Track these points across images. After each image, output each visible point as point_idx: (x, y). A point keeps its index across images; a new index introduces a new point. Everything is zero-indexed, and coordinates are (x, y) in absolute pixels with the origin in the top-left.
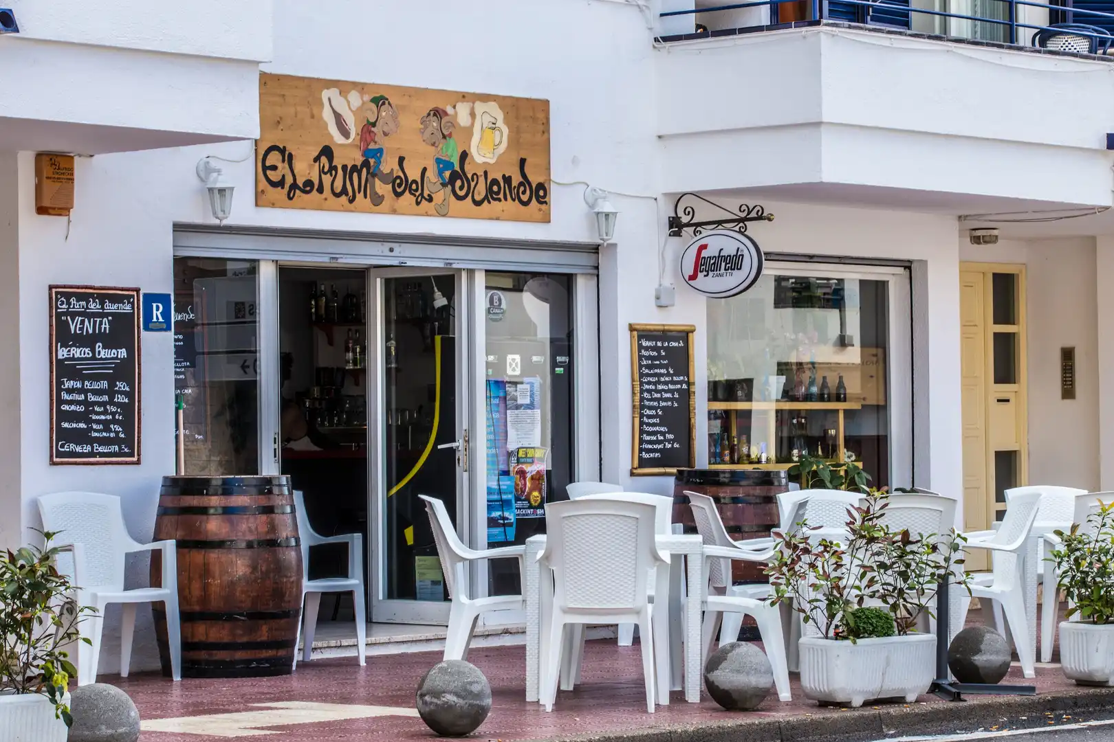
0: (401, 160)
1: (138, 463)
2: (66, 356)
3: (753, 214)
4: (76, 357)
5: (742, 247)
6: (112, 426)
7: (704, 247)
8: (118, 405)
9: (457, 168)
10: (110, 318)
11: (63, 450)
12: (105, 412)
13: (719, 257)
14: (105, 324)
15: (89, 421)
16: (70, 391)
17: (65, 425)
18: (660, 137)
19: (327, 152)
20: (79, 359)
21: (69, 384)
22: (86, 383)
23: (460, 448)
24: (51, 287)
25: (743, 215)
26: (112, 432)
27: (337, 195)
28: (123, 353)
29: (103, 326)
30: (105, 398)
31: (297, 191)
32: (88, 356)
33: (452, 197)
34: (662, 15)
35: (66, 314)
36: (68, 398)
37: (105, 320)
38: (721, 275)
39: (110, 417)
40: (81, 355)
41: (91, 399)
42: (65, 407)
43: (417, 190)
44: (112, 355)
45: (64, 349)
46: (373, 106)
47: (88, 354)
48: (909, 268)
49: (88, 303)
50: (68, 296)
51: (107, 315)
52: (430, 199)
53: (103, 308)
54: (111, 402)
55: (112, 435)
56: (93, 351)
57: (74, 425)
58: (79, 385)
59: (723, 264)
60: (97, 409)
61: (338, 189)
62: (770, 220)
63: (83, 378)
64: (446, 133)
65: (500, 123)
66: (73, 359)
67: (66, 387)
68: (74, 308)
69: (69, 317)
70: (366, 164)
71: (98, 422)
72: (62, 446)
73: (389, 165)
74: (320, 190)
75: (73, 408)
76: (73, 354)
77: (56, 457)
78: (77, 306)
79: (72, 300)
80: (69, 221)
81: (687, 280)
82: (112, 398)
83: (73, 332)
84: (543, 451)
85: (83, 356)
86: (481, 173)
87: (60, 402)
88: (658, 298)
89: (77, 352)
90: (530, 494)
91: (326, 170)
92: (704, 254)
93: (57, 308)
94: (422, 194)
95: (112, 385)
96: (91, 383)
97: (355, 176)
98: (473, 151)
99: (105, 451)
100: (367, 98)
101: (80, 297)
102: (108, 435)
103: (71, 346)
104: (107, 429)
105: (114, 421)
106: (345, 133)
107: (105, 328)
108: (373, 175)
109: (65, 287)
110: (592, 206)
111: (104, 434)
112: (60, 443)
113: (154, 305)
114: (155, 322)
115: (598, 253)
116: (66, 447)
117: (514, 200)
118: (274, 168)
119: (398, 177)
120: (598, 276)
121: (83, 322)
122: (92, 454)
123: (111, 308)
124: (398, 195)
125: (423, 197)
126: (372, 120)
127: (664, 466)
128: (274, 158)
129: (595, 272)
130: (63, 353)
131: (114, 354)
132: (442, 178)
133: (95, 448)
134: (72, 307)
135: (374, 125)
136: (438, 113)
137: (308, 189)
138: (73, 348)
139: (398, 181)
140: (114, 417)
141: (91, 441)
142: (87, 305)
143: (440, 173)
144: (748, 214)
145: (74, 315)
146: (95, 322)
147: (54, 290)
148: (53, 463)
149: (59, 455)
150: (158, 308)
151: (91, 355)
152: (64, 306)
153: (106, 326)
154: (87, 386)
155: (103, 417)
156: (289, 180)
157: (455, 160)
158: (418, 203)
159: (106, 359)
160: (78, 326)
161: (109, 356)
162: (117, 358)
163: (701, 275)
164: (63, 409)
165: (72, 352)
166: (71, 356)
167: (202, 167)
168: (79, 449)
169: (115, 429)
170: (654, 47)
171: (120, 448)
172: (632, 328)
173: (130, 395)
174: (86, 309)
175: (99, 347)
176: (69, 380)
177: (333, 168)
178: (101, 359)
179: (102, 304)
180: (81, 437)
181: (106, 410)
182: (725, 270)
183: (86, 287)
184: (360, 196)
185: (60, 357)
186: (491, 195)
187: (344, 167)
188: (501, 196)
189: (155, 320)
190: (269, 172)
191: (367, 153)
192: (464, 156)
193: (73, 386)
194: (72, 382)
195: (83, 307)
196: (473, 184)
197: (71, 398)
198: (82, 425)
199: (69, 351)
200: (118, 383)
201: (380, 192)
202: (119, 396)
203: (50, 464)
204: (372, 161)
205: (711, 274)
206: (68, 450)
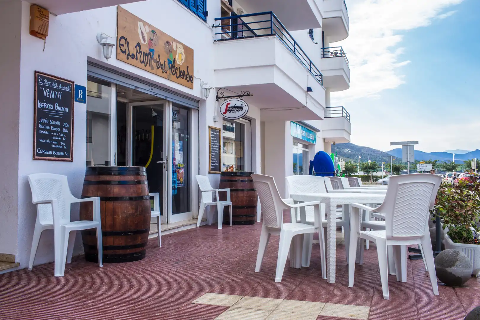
0: (159, 56)
1: (72, 161)
2: (41, 107)
3: (246, 94)
4: (46, 108)
5: (243, 104)
6: (61, 143)
7: (229, 104)
8: (64, 133)
9: (173, 64)
10: (62, 92)
11: (39, 152)
12: (58, 136)
13: (235, 106)
14: (59, 95)
15: (51, 140)
16: (43, 124)
17: (41, 140)
18: (215, 70)
19: (139, 45)
20: (47, 109)
21: (43, 121)
22: (50, 121)
23: (165, 163)
24: (36, 72)
25: (242, 94)
26: (61, 146)
27: (142, 63)
28: (66, 109)
29: (59, 96)
30: (59, 130)
31: (130, 57)
32: (52, 108)
33: (171, 74)
34: (216, 34)
35: (43, 86)
36: (42, 127)
37: (59, 93)
38: (235, 112)
39: (60, 139)
40: (48, 107)
41: (52, 129)
42: (41, 132)
43: (163, 68)
44: (62, 110)
45: (41, 103)
46: (152, 33)
47: (52, 107)
48: (250, 121)
49: (52, 83)
50: (44, 78)
51: (60, 91)
52: (166, 73)
53: (58, 87)
54: (61, 132)
55: (61, 147)
56: (54, 106)
57: (45, 141)
58: (47, 122)
59: (236, 109)
60: (55, 134)
61: (142, 61)
62: (252, 95)
63: (49, 119)
64: (170, 51)
65: (183, 53)
66: (45, 109)
67: (42, 122)
68: (46, 84)
69: (43, 88)
70: (150, 53)
71: (55, 140)
72: (39, 151)
73: (156, 57)
74: (137, 59)
75: (44, 132)
76: (45, 106)
77: (36, 156)
78: (48, 84)
79: (45, 80)
80: (45, 43)
81: (222, 114)
82: (61, 129)
83: (45, 96)
84: (183, 165)
85: (49, 108)
86: (178, 68)
87: (39, 129)
88: (214, 119)
89: (47, 106)
90: (180, 179)
91: (138, 52)
92: (229, 106)
93: (38, 83)
94: (164, 70)
95: (62, 124)
96: (53, 122)
97: (147, 57)
98: (177, 59)
99: (58, 154)
100: (151, 30)
101: (49, 80)
102: (59, 147)
103: (44, 102)
104: (59, 144)
105: (62, 141)
106: (144, 40)
107: (59, 97)
108: (152, 58)
109: (42, 73)
110: (201, 87)
111: (58, 146)
112: (38, 149)
113: (79, 90)
114: (79, 98)
115: (199, 103)
116: (41, 151)
117: (185, 79)
118: (123, 45)
119: (158, 62)
120: (199, 110)
121: (50, 92)
122: (52, 156)
123: (62, 88)
124: (158, 68)
125: (164, 71)
126: (152, 39)
127: (215, 171)
128: (123, 42)
129: (198, 109)
130: (40, 105)
131: (63, 109)
132: (169, 66)
133: (54, 153)
134: (45, 83)
135: (152, 40)
136: (168, 43)
137: (133, 57)
138: (45, 104)
139: (158, 63)
140: (62, 139)
141: (52, 149)
142: (52, 84)
143: (169, 64)
144: (244, 94)
145: (46, 88)
146: (55, 93)
147: (37, 74)
148: (34, 159)
149: (38, 155)
150: (81, 93)
151: (53, 108)
152: (41, 82)
153: (60, 96)
154: (51, 122)
155: (57, 138)
156: (127, 52)
157: (172, 61)
158: (163, 73)
159: (59, 111)
160: (48, 94)
161: (61, 110)
162: (64, 111)
163: (228, 112)
164: (40, 132)
165: (44, 105)
166: (44, 107)
167: (99, 36)
168: (46, 153)
169: (62, 144)
170: (214, 43)
171: (64, 154)
172: (209, 127)
173: (69, 129)
174: (51, 86)
175: (57, 105)
176: (43, 118)
177: (140, 52)
178: (57, 111)
179: (58, 85)
180: (48, 147)
181: (59, 135)
182: (237, 110)
183: (52, 76)
184: (148, 65)
185: (39, 107)
186: (180, 76)
187: (144, 53)
188: (183, 77)
189: (79, 97)
190: (121, 46)
191: (150, 49)
192: (175, 60)
193: (44, 122)
194: (44, 120)
195: (50, 85)
196: (176, 71)
197: (43, 127)
198: (48, 141)
199: (43, 105)
200: (64, 123)
201: (153, 66)
202: (65, 129)
203: (33, 159)
204: (151, 53)
205: (231, 112)
206: (42, 153)
